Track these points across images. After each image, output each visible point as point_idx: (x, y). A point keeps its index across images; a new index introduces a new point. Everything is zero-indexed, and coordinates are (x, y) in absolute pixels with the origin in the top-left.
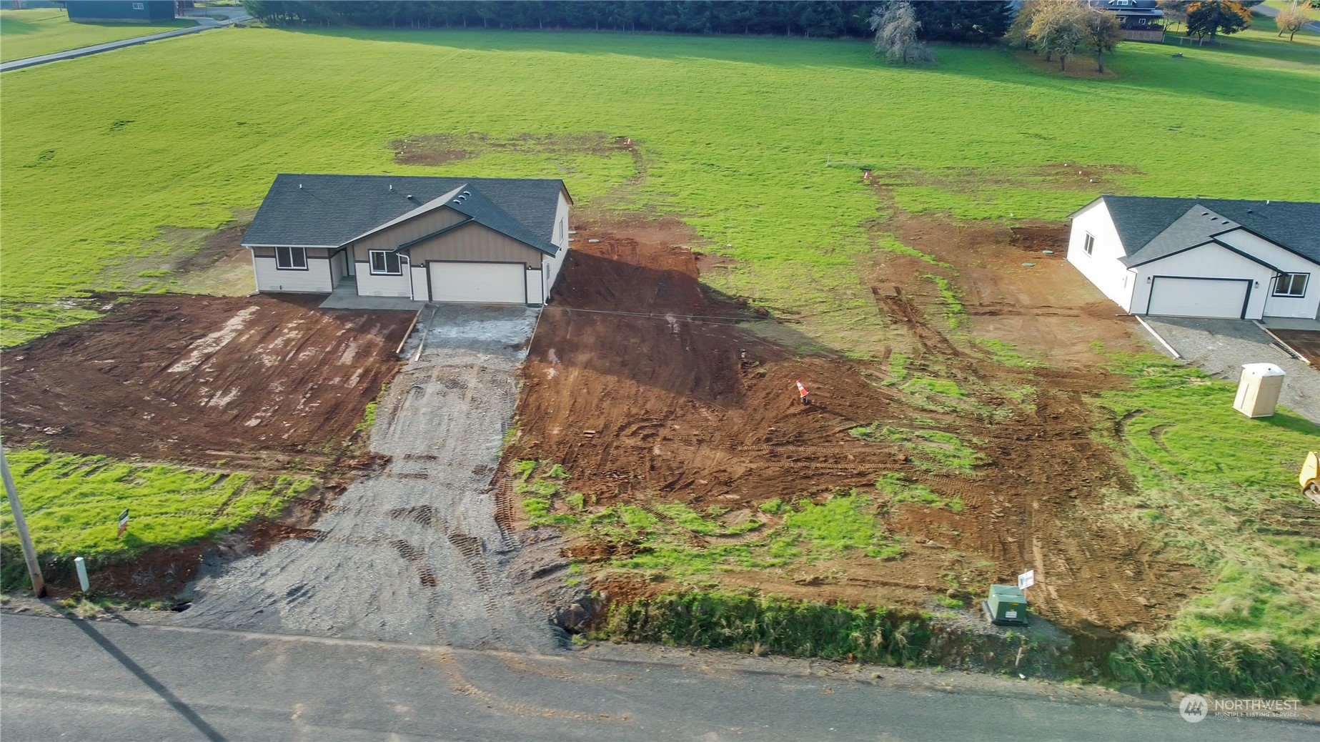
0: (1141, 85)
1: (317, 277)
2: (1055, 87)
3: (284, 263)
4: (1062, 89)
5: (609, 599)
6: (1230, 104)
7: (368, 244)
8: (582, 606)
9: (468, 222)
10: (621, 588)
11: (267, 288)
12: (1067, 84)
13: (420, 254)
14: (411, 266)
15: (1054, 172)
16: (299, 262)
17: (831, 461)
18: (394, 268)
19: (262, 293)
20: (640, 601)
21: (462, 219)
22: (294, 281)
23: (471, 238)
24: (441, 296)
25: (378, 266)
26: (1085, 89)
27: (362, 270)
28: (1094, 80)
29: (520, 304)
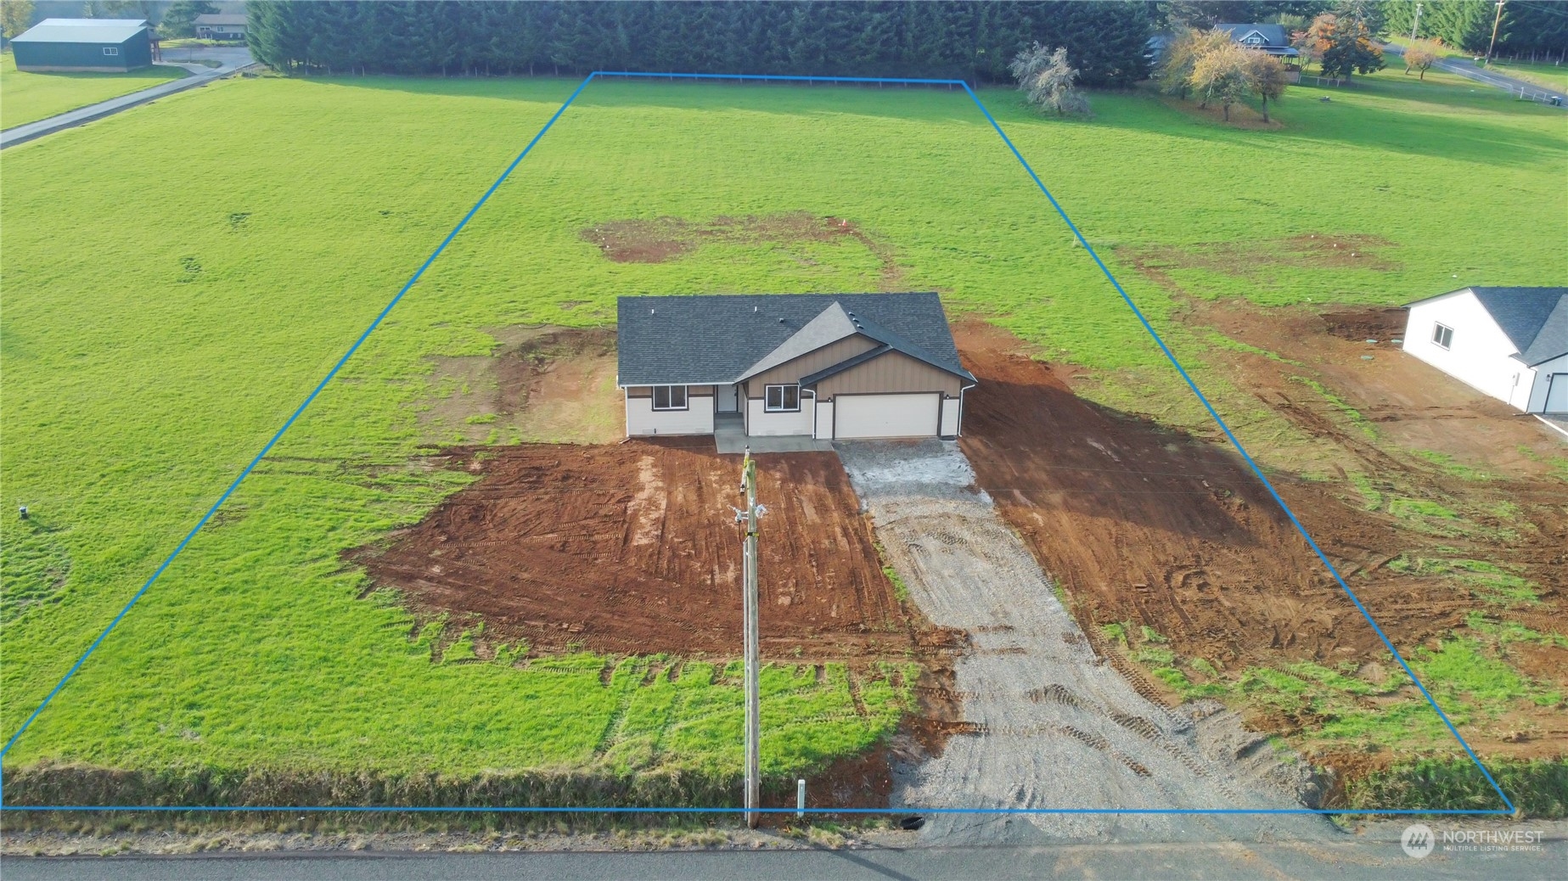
0: (1316, 137)
1: (697, 417)
2: (1234, 142)
3: (660, 401)
4: (1240, 143)
5: (1338, 774)
6: (1419, 157)
7: (765, 379)
8: (1317, 784)
9: (879, 350)
10: (1345, 762)
11: (638, 432)
12: (1238, 137)
13: (826, 388)
14: (817, 401)
15: (1308, 246)
16: (679, 401)
17: (1400, 601)
18: (792, 404)
19: (632, 438)
20: (1375, 775)
21: (871, 347)
22: (673, 423)
23: (886, 367)
24: (844, 433)
25: (774, 402)
26: (1264, 143)
27: (756, 408)
28: (1263, 131)
29: (932, 437)
